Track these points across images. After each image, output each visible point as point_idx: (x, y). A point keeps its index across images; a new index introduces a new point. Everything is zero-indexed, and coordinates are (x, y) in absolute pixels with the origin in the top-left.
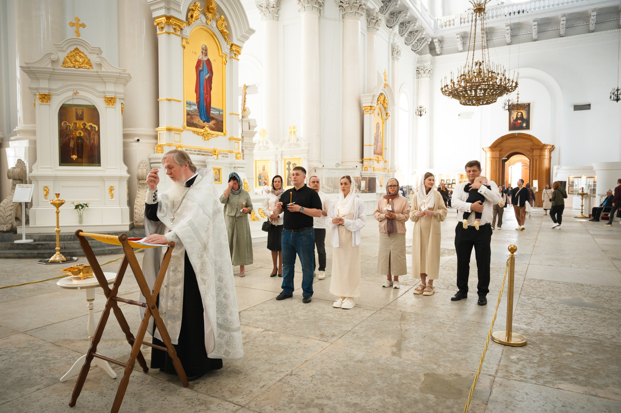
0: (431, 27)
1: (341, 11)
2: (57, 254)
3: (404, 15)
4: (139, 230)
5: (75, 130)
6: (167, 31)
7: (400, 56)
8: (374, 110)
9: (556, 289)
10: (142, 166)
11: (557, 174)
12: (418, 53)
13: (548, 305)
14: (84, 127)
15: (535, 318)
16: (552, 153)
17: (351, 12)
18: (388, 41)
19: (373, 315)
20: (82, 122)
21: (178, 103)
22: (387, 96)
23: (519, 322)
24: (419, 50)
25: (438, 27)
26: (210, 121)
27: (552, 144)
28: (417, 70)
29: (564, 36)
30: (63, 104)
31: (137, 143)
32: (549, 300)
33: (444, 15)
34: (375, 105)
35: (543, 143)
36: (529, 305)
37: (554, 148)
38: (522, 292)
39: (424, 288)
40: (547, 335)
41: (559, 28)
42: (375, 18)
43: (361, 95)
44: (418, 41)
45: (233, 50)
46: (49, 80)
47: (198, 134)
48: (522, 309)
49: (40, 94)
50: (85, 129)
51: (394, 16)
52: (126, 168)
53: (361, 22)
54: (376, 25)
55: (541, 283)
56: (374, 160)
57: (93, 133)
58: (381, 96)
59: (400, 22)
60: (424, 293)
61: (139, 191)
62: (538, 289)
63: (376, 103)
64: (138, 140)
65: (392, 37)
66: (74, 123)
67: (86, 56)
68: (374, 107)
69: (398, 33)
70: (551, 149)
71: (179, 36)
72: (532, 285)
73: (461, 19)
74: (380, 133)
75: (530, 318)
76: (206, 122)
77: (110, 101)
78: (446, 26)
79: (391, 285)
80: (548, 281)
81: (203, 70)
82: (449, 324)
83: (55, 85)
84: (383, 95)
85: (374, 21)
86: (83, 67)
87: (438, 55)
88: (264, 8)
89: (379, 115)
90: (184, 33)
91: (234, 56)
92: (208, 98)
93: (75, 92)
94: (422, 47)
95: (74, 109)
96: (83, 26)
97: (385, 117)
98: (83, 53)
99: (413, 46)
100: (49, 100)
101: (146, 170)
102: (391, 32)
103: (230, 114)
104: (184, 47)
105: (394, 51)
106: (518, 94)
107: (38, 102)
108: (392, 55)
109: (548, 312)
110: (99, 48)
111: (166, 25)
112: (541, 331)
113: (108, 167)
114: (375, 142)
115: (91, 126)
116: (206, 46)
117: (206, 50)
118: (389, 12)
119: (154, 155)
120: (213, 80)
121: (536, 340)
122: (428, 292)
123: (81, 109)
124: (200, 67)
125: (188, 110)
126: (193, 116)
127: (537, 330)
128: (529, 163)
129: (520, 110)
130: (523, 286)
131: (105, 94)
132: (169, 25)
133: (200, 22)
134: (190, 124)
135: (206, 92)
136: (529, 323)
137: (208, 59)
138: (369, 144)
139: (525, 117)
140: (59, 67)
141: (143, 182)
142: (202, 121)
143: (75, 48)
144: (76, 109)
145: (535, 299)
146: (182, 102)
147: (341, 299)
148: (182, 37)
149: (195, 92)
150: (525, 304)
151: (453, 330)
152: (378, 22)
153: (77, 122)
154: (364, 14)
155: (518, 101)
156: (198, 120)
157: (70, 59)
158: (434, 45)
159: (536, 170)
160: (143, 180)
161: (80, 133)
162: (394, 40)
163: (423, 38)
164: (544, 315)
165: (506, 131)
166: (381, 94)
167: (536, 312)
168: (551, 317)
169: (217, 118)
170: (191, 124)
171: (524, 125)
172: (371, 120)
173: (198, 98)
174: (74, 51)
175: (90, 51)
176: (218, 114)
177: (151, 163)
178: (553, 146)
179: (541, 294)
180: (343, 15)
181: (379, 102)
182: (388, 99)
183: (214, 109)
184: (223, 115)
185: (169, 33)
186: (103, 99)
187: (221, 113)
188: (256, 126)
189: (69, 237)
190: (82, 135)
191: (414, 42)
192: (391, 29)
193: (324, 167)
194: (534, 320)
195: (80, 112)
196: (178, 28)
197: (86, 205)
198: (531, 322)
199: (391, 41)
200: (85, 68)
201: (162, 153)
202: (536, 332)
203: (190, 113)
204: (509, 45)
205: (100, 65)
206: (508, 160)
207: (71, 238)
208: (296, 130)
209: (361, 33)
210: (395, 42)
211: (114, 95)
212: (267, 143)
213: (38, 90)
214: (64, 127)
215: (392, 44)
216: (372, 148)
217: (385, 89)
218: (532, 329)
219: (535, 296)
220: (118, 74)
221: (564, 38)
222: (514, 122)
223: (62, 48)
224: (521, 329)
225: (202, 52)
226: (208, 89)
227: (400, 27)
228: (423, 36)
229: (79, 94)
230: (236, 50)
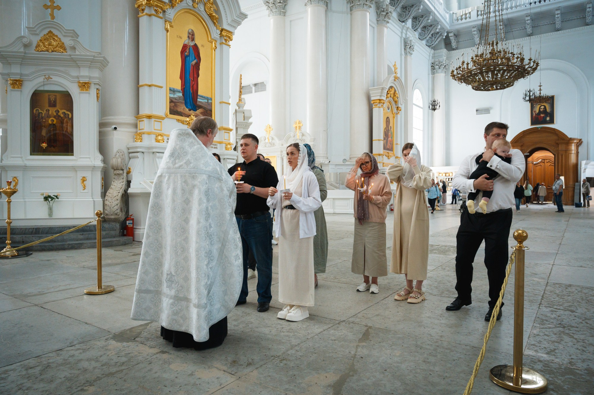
0: (445, 21)
1: (349, 4)
2: (8, 248)
3: (417, 8)
4: (109, 224)
5: (48, 117)
6: (148, 13)
7: (413, 51)
8: (384, 103)
9: (591, 297)
10: (118, 155)
11: (585, 169)
12: (432, 48)
13: (581, 321)
14: (57, 114)
15: (562, 342)
16: (580, 148)
17: (359, 3)
18: (400, 35)
19: (325, 332)
20: (55, 109)
21: (160, 89)
22: (398, 90)
23: (536, 348)
24: (434, 45)
25: (454, 21)
26: (197, 110)
27: (579, 138)
28: (432, 66)
29: (590, 25)
30: (36, 90)
31: (115, 132)
32: (582, 314)
33: (460, 8)
34: (384, 98)
35: (569, 137)
36: (552, 321)
37: (582, 142)
38: (543, 301)
39: (410, 293)
40: (580, 372)
41: (585, 16)
42: (385, 10)
43: (370, 88)
44: (432, 36)
45: (224, 36)
46: (21, 65)
47: (183, 122)
48: (542, 327)
49: (11, 80)
50: (57, 117)
51: (406, 10)
52: (100, 157)
53: (369, 14)
54: (386, 18)
55: (569, 289)
56: (383, 155)
57: (66, 121)
58: (391, 89)
59: (412, 16)
60: (409, 300)
61: (114, 182)
62: (565, 297)
63: (386, 97)
64: (115, 128)
65: (404, 31)
66: (46, 110)
67: (60, 39)
68: (383, 100)
69: (411, 27)
70: (578, 143)
71: (161, 18)
72: (557, 292)
73: (478, 11)
74: (391, 128)
75: (554, 342)
76: (192, 111)
77: (84, 86)
78: (462, 19)
79: (368, 290)
80: (579, 286)
81: (189, 56)
82: (429, 349)
83: (27, 70)
84: (393, 88)
85: (385, 13)
86: (57, 51)
87: (454, 49)
88: (271, 3)
89: (389, 109)
90: (166, 15)
91: (224, 42)
92: (195, 86)
93: (47, 76)
94: (437, 42)
95: (47, 95)
96: (59, 8)
97: (396, 111)
98: (57, 36)
99: (427, 41)
100: (21, 86)
101: (121, 159)
102: (403, 26)
103: (220, 103)
104: (167, 31)
105: (406, 45)
106: (540, 86)
107: (10, 88)
108: (405, 49)
109: (581, 332)
110: (74, 30)
111: (147, 7)
112: (572, 365)
113: (81, 156)
114: (385, 137)
115: (64, 113)
116: (192, 31)
117: (193, 35)
118: (400, 5)
119: (134, 143)
120: (200, 67)
121: (562, 382)
122: (415, 299)
123: (54, 95)
124: (186, 52)
125: (172, 97)
126: (178, 104)
127: (565, 362)
128: (554, 159)
129: (543, 103)
130: (544, 293)
131: (79, 79)
132: (150, 7)
133: (186, 5)
134: (173, 111)
135: (192, 79)
136: (551, 351)
137: (195, 44)
138: (378, 139)
139: (548, 110)
140: (32, 50)
141: (118, 173)
142: (187, 110)
143: (49, 31)
144: (49, 95)
145: (562, 312)
146: (164, 88)
147: (288, 308)
148: (166, 20)
149: (180, 78)
150: (546, 318)
151: (432, 359)
152: (388, 15)
153: (49, 108)
154: (373, 6)
155: (540, 93)
156: (183, 108)
157: (43, 43)
158: (450, 39)
159: (562, 165)
160: (118, 171)
161: (53, 120)
162: (406, 34)
163: (438, 33)
164: (575, 336)
165: (527, 125)
166: (391, 87)
167: (563, 332)
168: (586, 341)
169: (205, 106)
170: (175, 112)
171: (548, 119)
172: (379, 114)
173: (183, 85)
174: (47, 34)
175: (64, 34)
176: (206, 102)
177: (130, 153)
178: (580, 140)
179: (570, 304)
180: (350, 7)
181: (389, 95)
182: (399, 92)
183: (202, 96)
184: (211, 103)
185: (150, 15)
186: (76, 85)
187: (210, 101)
188: (251, 117)
189: (30, 230)
190: (54, 123)
191: (429, 37)
192: (404, 24)
193: (330, 163)
194: (560, 345)
195: (52, 98)
196: (159, 10)
197: (56, 196)
198: (555, 349)
199: (404, 36)
200: (59, 52)
201: (141, 141)
202: (563, 367)
203: (174, 100)
204: (530, 36)
205: (74, 48)
206: (531, 157)
207: (32, 232)
208: (301, 125)
209: (370, 25)
210: (408, 36)
211: (88, 79)
212: (273, 139)
213: (9, 76)
214: (36, 114)
215: (404, 39)
216: (382, 143)
217: (395, 82)
218: (557, 360)
219: (562, 308)
220: (93, 58)
221: (590, 26)
222: (537, 116)
223: (35, 31)
224: (540, 361)
225: (189, 37)
226: (195, 76)
227: (413, 21)
228: (438, 30)
229: (52, 80)
230: (227, 35)
